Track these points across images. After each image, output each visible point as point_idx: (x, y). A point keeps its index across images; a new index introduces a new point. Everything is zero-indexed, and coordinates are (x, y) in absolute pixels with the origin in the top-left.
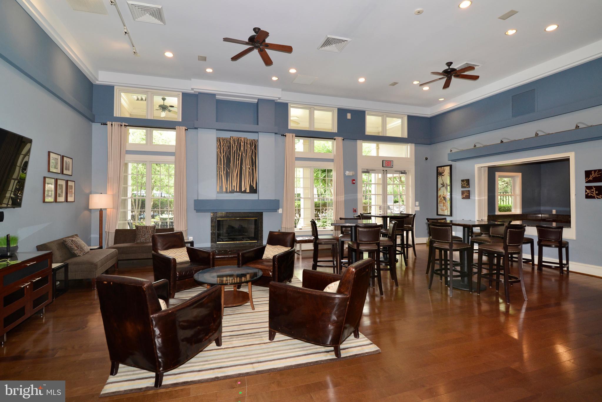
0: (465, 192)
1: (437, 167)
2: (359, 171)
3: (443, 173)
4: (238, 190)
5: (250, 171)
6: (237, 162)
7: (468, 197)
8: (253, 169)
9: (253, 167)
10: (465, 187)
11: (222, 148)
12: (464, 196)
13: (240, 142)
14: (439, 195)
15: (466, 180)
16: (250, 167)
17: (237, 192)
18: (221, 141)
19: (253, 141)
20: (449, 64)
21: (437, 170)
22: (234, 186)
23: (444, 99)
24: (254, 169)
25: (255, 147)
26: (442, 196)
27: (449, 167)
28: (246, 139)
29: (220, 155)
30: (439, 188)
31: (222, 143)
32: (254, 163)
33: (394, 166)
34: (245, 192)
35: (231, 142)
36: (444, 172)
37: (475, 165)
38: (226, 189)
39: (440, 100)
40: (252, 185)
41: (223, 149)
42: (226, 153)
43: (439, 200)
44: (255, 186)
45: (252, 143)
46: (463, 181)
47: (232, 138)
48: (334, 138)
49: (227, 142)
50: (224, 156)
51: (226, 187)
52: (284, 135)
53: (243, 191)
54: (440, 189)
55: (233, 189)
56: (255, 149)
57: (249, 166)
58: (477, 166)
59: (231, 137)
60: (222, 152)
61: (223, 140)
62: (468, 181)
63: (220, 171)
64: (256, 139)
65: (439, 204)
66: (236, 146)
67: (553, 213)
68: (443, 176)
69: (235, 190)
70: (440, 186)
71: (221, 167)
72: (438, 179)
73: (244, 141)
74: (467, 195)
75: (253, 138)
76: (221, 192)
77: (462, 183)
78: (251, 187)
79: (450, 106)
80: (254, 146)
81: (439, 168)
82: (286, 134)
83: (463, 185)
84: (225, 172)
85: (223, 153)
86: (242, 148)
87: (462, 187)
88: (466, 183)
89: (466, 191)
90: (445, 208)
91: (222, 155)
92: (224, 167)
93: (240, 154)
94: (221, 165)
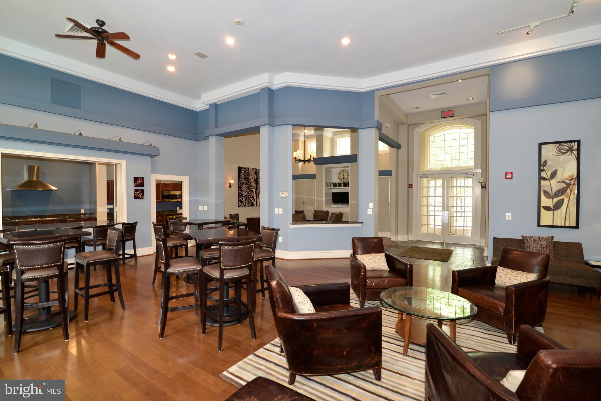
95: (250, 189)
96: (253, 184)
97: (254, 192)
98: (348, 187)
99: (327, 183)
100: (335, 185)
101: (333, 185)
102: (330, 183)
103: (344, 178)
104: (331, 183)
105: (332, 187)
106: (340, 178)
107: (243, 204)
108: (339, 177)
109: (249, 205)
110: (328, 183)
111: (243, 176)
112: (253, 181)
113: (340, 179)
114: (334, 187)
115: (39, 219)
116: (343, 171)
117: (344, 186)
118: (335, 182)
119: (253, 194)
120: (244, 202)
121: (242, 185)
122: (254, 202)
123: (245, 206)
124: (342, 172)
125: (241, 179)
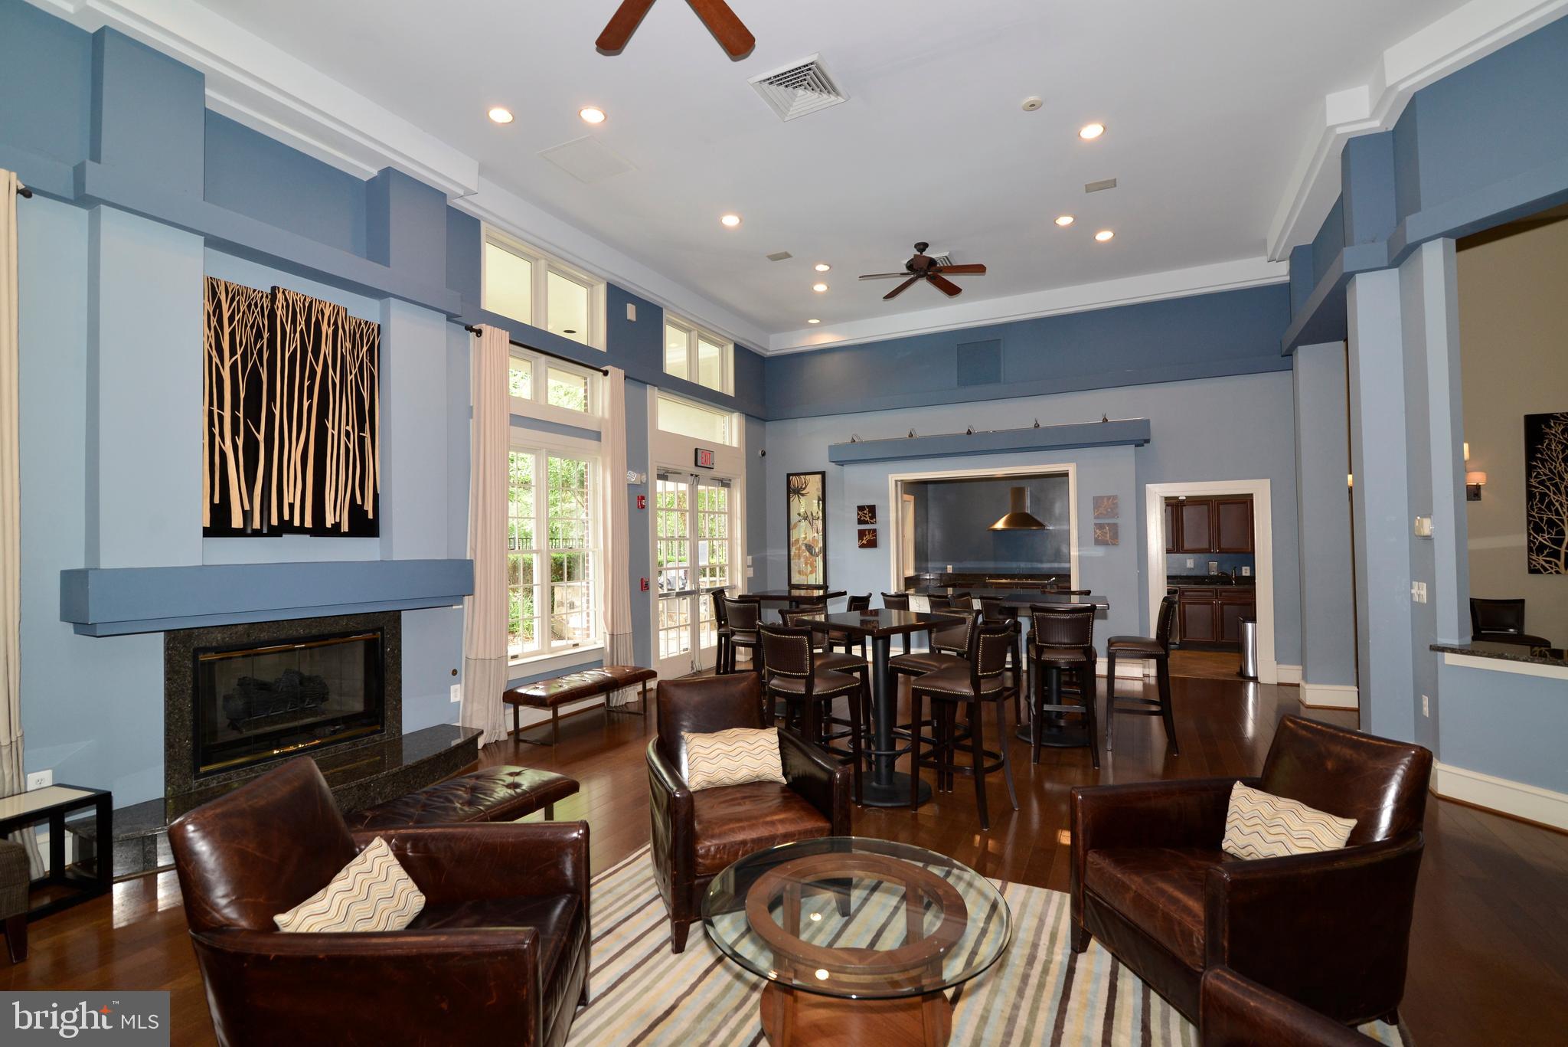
0: (867, 533)
1: (789, 475)
2: (653, 472)
3: (805, 488)
4: (308, 524)
5: (351, 446)
6: (306, 404)
7: (872, 544)
8: (361, 440)
9: (361, 429)
10: (866, 522)
11: (227, 330)
12: (864, 542)
13: (317, 322)
14: (793, 539)
15: (868, 506)
16: (349, 428)
17: (301, 530)
18: (223, 297)
19: (363, 325)
20: (922, 247)
21: (789, 482)
22: (291, 506)
23: (818, 321)
24: (368, 441)
25: (371, 350)
26: (801, 542)
27: (819, 477)
28: (342, 314)
29: (216, 359)
30: (793, 522)
31: (225, 306)
32: (365, 417)
33: (715, 466)
34: (335, 531)
35: (279, 313)
36: (806, 486)
37: (890, 476)
38: (247, 516)
39: (811, 321)
40: (359, 502)
41: (232, 334)
42: (244, 356)
43: (793, 551)
44: (369, 507)
45: (358, 336)
46: (861, 508)
47: (280, 296)
48: (604, 368)
49: (249, 306)
50: (234, 368)
51: (247, 507)
52: (470, 329)
53: (328, 525)
54: (795, 526)
55: (286, 517)
56: (372, 361)
57: (347, 424)
58: (892, 478)
59: (274, 289)
60: (226, 346)
61: (234, 295)
62: (872, 509)
63: (216, 431)
64: (375, 320)
65: (792, 562)
66: (298, 334)
67: (948, 572)
68: (803, 495)
69: (297, 523)
70: (794, 518)
71: (221, 418)
72: (791, 503)
73: (336, 323)
74: (869, 540)
75: (363, 316)
76: (219, 525)
77: (858, 514)
78: (356, 511)
79: (826, 339)
80: (365, 349)
81: (794, 479)
82: (484, 325)
83: (861, 517)
84: (240, 442)
85: (233, 353)
86: (326, 348)
87: (860, 522)
88: (868, 513)
89: (869, 530)
90: (809, 569)
91: (228, 364)
92: (235, 420)
93: (319, 370)
94: (221, 407)
107: (1561, 563)
115: (1016, 581)
125: (1543, 461)
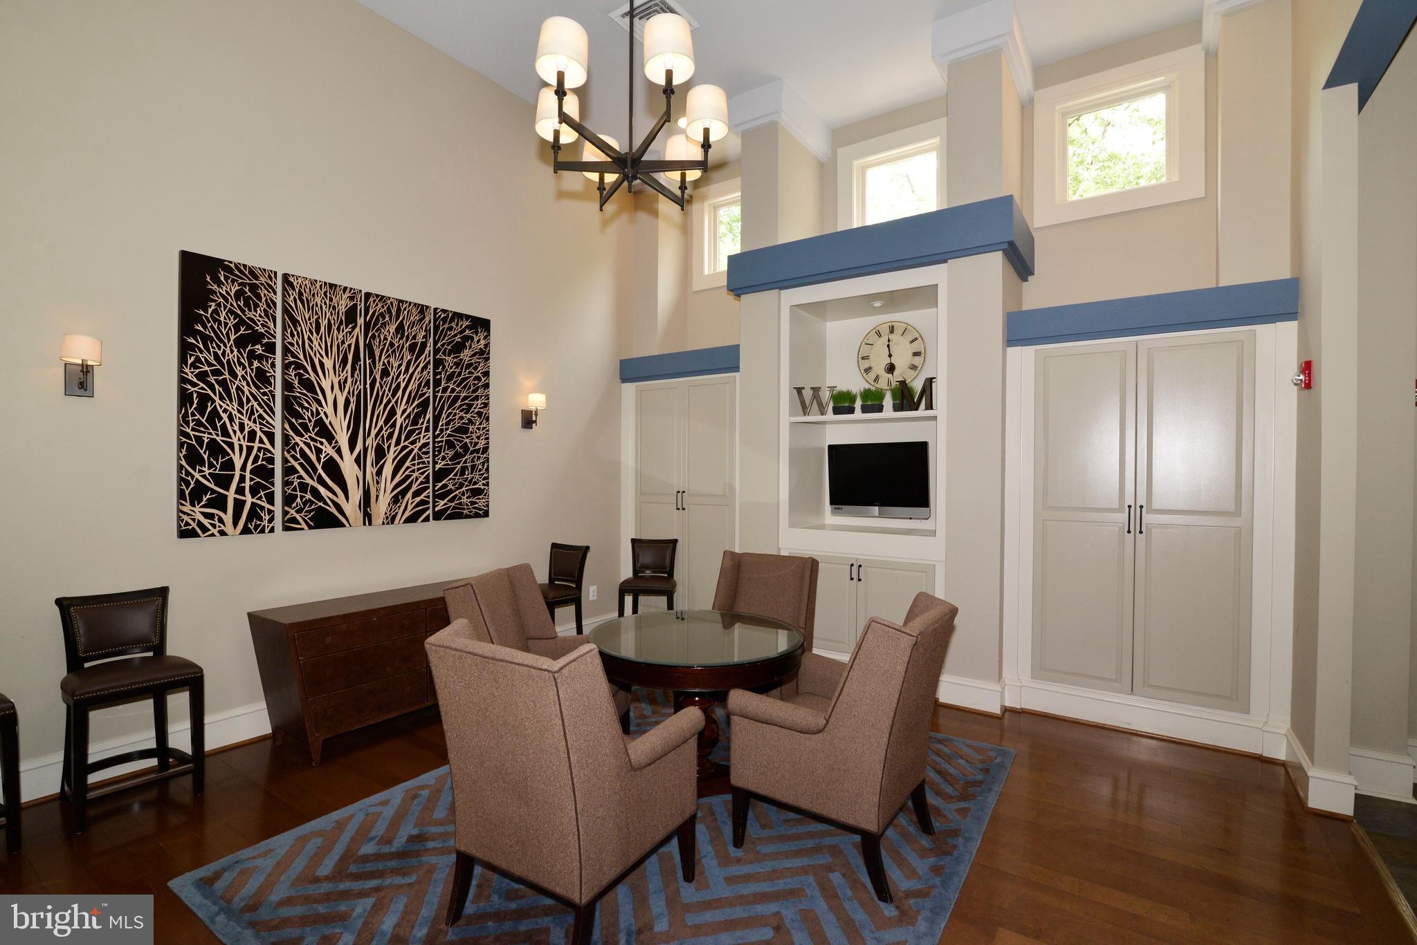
95: (300, 417)
96: (326, 385)
97: (343, 438)
98: (929, 413)
99: (799, 390)
100: (843, 404)
101: (831, 405)
102: (816, 390)
103: (891, 368)
104: (826, 395)
105: (830, 416)
106: (868, 370)
107: (228, 517)
108: (865, 364)
109: (294, 520)
110: (808, 394)
111: (232, 322)
112: (328, 363)
113: (872, 375)
114: (837, 411)
116: (885, 330)
117: (897, 408)
118: (844, 389)
119: (327, 449)
120: (239, 505)
121: (223, 383)
122: (341, 499)
123: (246, 531)
124: (879, 334)
125: (206, 339)
